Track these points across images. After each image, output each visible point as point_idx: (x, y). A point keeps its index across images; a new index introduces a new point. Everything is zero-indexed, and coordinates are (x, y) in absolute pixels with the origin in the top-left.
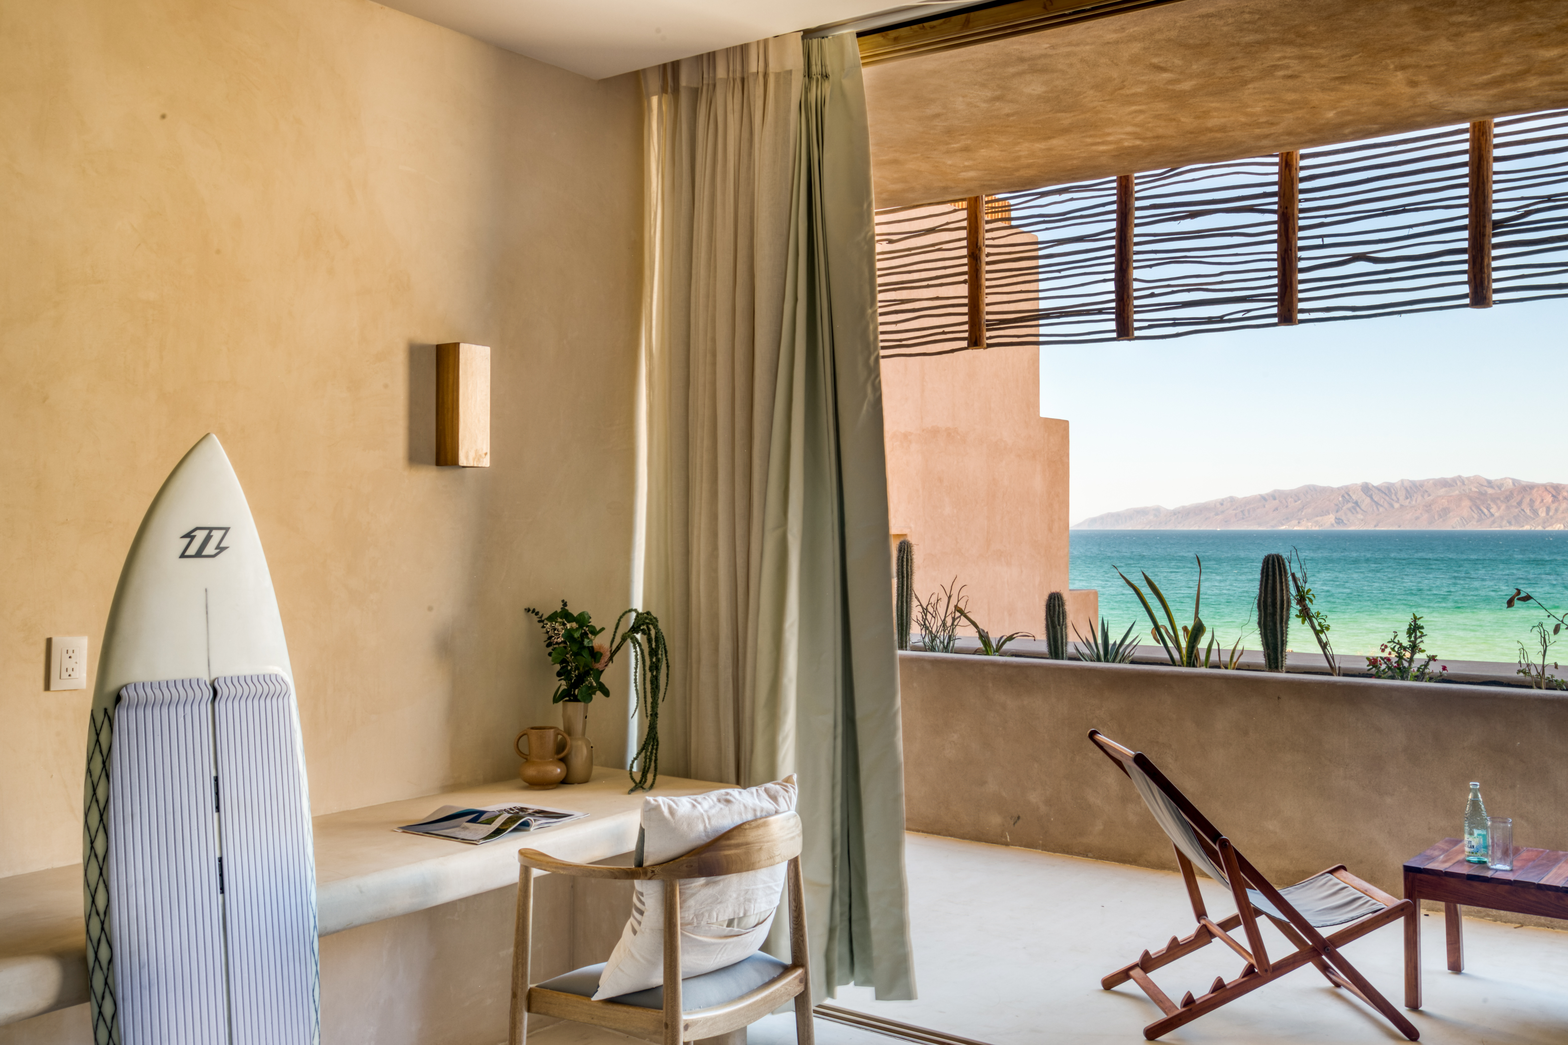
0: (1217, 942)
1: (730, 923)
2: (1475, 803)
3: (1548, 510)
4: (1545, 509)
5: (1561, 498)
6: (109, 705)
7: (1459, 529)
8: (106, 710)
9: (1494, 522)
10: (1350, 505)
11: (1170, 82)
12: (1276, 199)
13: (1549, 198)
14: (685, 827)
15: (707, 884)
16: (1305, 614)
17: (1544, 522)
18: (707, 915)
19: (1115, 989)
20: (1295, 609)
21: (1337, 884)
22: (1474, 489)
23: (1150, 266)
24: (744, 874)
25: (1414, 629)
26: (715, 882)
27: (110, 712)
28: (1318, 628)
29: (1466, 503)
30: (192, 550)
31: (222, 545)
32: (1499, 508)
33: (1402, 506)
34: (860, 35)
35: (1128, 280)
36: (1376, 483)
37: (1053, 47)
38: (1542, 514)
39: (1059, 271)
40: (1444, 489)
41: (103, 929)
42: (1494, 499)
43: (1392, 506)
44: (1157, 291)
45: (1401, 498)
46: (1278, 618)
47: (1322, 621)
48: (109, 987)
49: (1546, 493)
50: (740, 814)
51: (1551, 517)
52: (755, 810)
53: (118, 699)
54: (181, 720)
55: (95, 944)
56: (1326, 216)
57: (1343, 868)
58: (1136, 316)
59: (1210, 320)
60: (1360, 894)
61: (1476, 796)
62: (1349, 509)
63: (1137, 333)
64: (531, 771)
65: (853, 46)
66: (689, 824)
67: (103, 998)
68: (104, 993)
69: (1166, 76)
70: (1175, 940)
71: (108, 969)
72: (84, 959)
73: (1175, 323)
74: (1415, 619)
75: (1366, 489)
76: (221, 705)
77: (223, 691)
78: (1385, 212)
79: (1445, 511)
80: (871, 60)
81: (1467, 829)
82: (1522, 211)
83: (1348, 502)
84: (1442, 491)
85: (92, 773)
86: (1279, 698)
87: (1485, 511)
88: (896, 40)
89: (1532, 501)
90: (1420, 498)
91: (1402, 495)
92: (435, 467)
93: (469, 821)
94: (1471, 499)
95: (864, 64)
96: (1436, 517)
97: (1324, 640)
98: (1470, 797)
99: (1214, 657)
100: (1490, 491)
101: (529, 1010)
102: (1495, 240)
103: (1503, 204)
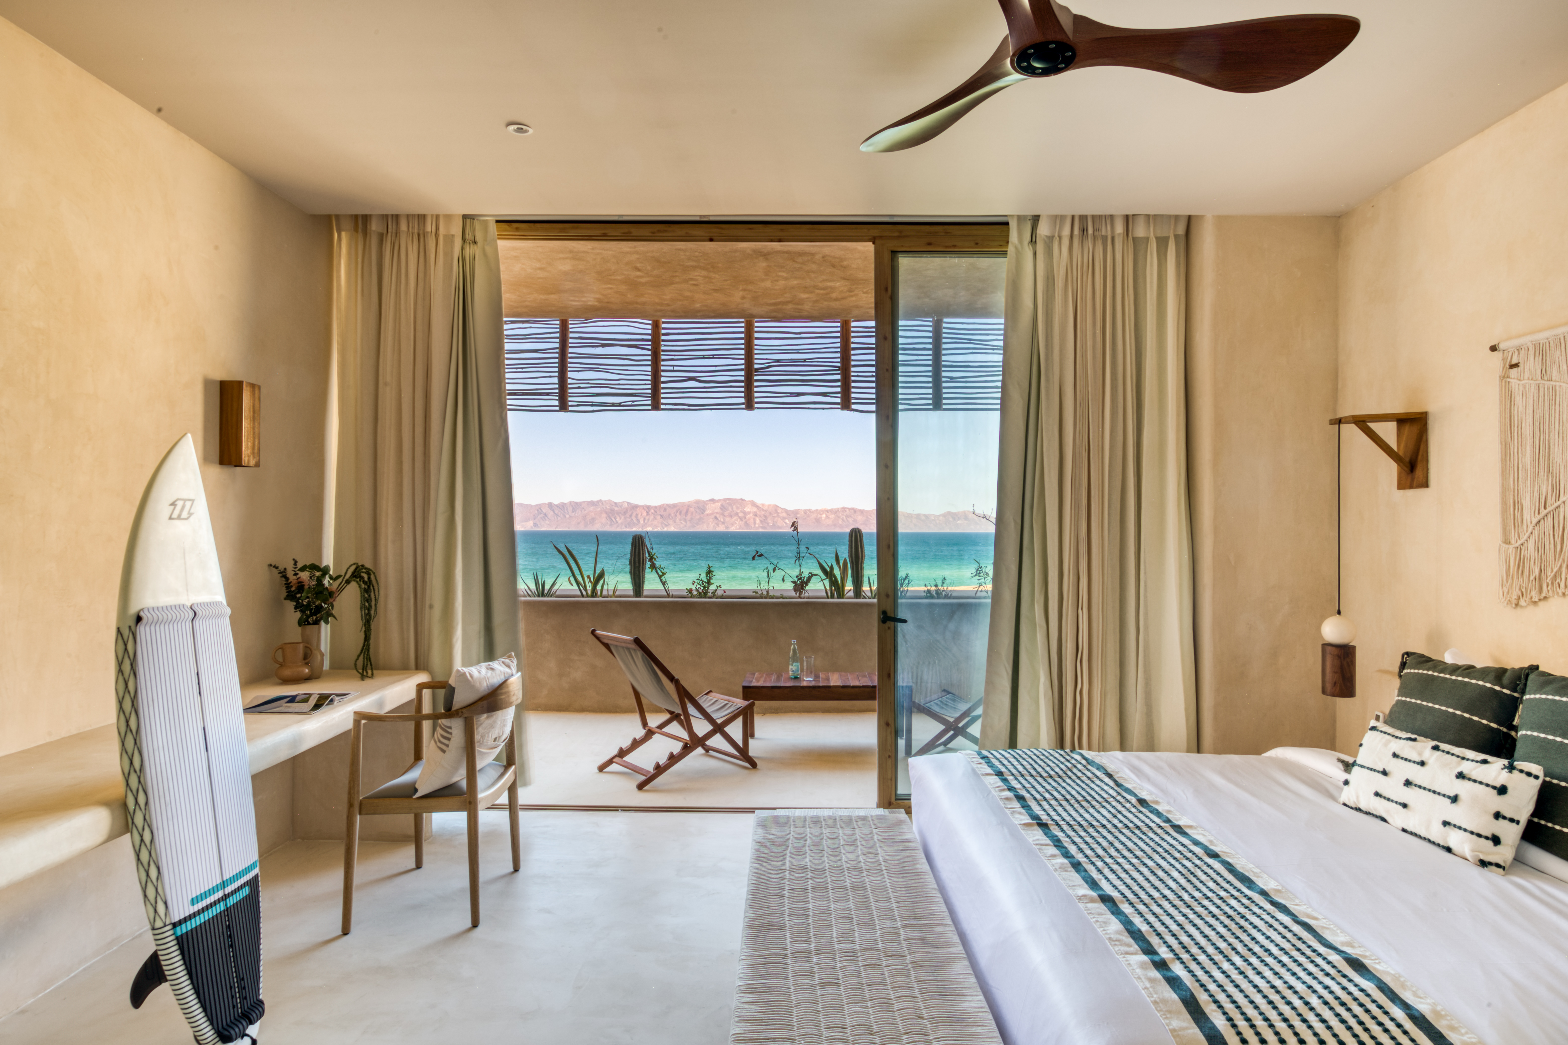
0: (656, 737)
1: (495, 740)
2: (794, 650)
3: (644, 519)
4: (643, 519)
5: (650, 513)
6: (132, 623)
7: (600, 530)
8: (130, 627)
9: (618, 526)
10: (542, 515)
11: (638, 277)
12: (650, 343)
13: (778, 361)
14: (478, 684)
15: (488, 717)
16: (653, 567)
17: (643, 526)
18: (487, 735)
19: (605, 770)
20: (648, 564)
21: (712, 699)
22: (608, 507)
23: (578, 371)
24: (504, 710)
25: (709, 572)
26: (492, 716)
27: (133, 628)
28: (660, 574)
29: (604, 515)
30: (175, 515)
31: (192, 511)
32: (620, 518)
33: (570, 516)
34: (497, 221)
35: (566, 378)
36: (556, 503)
37: (593, 249)
38: (642, 522)
39: (522, 368)
40: (592, 507)
41: (139, 782)
42: (618, 513)
43: (565, 516)
44: (582, 386)
45: (570, 512)
46: (641, 569)
47: (662, 570)
48: (147, 822)
49: (643, 510)
50: (499, 676)
51: (646, 524)
52: (504, 673)
53: (139, 619)
54: (176, 633)
55: (135, 793)
56: (675, 355)
57: (711, 691)
58: (570, 399)
59: (613, 405)
60: (727, 702)
61: (794, 647)
62: (541, 518)
63: (570, 408)
64: (287, 672)
65: (493, 228)
66: (480, 683)
67: (143, 829)
68: (144, 826)
69: (638, 273)
70: (635, 739)
71: (145, 809)
72: (125, 805)
73: (593, 404)
74: (709, 567)
75: (550, 505)
76: (196, 622)
77: (199, 613)
78: (704, 357)
79: (593, 520)
80: (502, 237)
81: (791, 662)
82: (767, 365)
83: (541, 513)
84: (592, 508)
85: (124, 673)
86: (648, 611)
87: (614, 520)
88: (517, 229)
89: (637, 515)
90: (580, 512)
91: (570, 509)
92: (218, 466)
93: (287, 702)
94: (606, 513)
95: (499, 238)
96: (588, 523)
97: (664, 580)
98: (792, 647)
99: (605, 593)
100: (616, 509)
101: (360, 814)
102: (756, 378)
103: (759, 361)
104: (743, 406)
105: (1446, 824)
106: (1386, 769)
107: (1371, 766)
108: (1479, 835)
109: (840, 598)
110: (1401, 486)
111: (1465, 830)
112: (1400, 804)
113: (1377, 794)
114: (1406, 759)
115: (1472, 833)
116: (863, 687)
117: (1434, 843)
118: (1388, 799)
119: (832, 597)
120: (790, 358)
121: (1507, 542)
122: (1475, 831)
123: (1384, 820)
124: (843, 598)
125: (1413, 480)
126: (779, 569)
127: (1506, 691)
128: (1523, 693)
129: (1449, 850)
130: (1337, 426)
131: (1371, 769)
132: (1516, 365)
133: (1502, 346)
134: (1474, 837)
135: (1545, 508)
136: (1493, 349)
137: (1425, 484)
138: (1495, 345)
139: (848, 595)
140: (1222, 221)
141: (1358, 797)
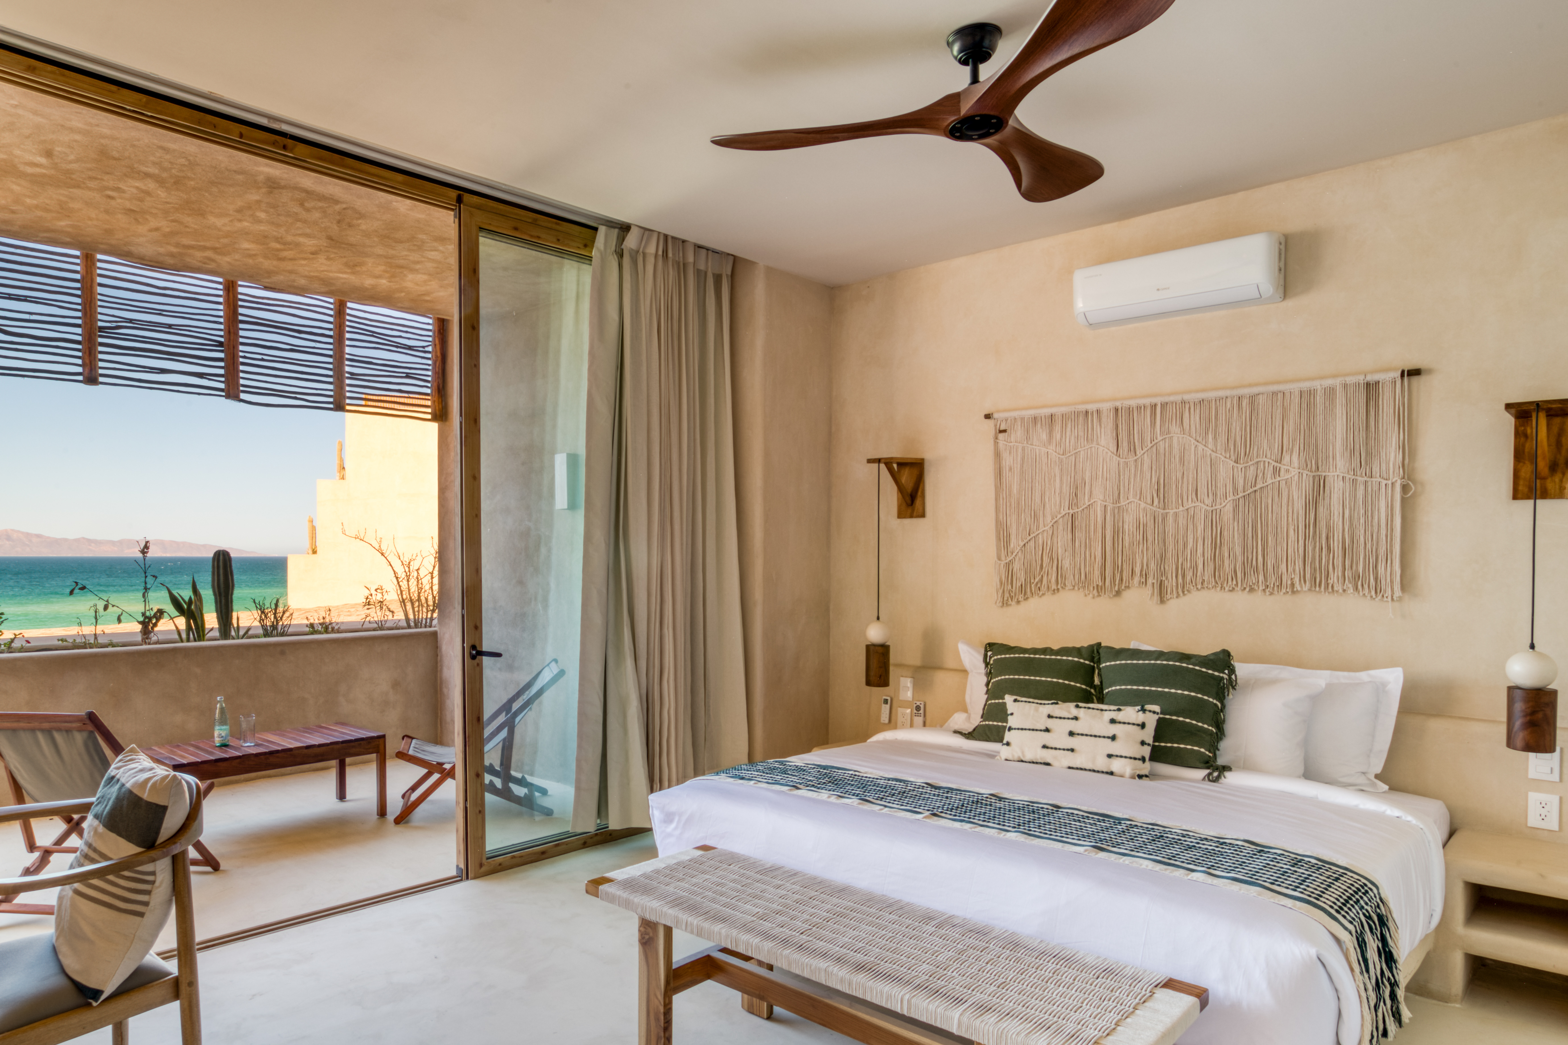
2: (222, 709)
13: (131, 321)
81: (217, 726)
82: (114, 325)
98: (218, 706)
102: (100, 340)
103: (104, 316)
104: (80, 378)
105: (1110, 756)
106: (1048, 727)
107: (1031, 728)
108: (1135, 759)
109: (200, 640)
110: (901, 515)
111: (1126, 757)
112: (1068, 750)
113: (1044, 747)
114: (1060, 718)
115: (1131, 758)
116: (332, 743)
117: (1098, 772)
118: (1056, 749)
119: (188, 640)
120: (148, 320)
121: (999, 559)
122: (1132, 756)
123: (1048, 764)
124: (204, 641)
125: (913, 511)
126: (113, 606)
127: (1087, 662)
128: (1099, 662)
129: (1112, 773)
130: (877, 465)
131: (1033, 730)
132: (1005, 431)
133: (996, 416)
134: (1132, 760)
135: (1029, 535)
136: (988, 416)
137: (923, 515)
138: (990, 414)
139: (208, 635)
140: (770, 271)
141: (1023, 753)
